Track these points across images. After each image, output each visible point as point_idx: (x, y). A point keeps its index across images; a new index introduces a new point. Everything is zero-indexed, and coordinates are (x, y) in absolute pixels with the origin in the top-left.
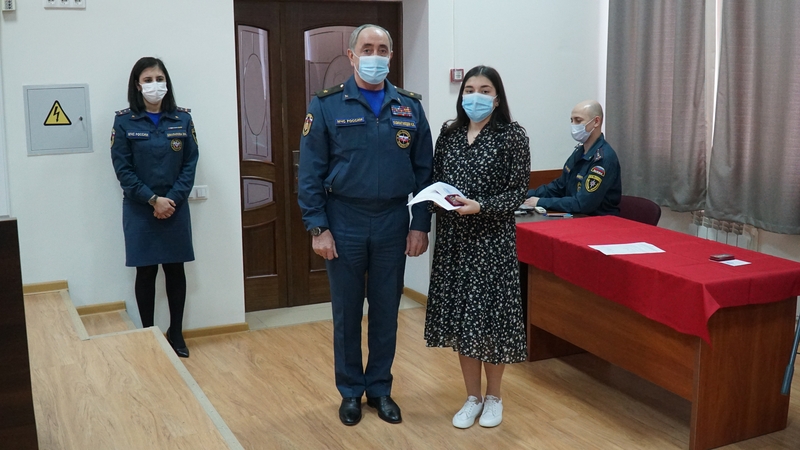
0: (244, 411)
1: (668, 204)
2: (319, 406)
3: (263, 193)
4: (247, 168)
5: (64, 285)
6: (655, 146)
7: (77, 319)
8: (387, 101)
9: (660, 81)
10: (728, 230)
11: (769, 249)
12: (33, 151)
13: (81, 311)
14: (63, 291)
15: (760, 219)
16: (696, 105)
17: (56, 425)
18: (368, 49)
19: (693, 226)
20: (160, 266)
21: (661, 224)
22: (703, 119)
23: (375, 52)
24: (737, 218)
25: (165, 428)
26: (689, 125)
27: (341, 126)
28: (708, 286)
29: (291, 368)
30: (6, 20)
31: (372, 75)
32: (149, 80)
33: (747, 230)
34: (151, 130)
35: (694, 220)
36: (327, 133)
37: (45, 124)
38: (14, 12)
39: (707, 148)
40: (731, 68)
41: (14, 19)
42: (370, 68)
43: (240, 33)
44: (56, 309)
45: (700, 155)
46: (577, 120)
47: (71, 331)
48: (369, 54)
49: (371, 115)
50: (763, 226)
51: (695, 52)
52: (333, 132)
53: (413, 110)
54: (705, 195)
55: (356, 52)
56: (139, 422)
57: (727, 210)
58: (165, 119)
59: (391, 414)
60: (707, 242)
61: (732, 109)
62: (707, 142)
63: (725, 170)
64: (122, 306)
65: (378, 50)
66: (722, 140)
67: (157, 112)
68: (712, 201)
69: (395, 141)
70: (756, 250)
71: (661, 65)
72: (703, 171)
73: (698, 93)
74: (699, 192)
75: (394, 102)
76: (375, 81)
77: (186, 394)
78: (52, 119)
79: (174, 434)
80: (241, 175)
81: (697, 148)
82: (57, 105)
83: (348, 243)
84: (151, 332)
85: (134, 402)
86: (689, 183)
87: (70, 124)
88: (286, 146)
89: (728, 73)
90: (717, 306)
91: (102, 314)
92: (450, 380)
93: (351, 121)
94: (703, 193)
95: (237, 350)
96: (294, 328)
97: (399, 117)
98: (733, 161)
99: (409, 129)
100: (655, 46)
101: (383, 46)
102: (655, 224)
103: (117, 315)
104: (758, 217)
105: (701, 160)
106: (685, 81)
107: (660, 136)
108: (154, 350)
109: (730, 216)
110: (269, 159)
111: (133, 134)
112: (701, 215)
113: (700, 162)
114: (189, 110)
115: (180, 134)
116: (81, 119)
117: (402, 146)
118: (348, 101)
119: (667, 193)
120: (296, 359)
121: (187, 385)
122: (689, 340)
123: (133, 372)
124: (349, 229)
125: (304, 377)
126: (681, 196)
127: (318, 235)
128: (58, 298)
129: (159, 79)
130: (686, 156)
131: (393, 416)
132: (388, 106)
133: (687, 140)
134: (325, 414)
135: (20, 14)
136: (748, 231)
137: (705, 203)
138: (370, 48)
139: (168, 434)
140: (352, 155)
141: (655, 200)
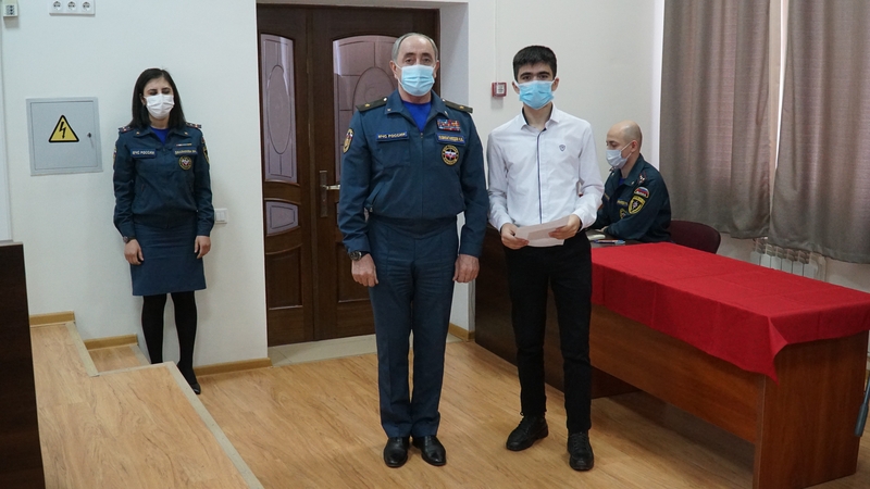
0: (267, 454)
1: (728, 230)
2: (350, 448)
3: (287, 217)
4: (271, 190)
5: (70, 317)
6: (713, 167)
7: (85, 354)
8: (433, 114)
9: (720, 96)
10: (794, 259)
11: (837, 279)
12: (37, 170)
13: (90, 345)
14: (69, 323)
15: (829, 247)
16: (759, 123)
17: (64, 468)
18: (410, 58)
19: (755, 254)
20: (169, 295)
21: (721, 251)
22: (767, 138)
23: (418, 60)
24: (803, 246)
25: (183, 472)
26: (750, 145)
27: (381, 142)
28: (774, 320)
29: (318, 408)
30: (7, 27)
31: (415, 85)
32: (154, 92)
33: (813, 258)
34: (159, 147)
35: (757, 248)
36: (366, 148)
37: (50, 141)
38: (16, 17)
39: (771, 169)
40: (798, 82)
41: (16, 26)
42: (413, 78)
43: (264, 43)
44: (62, 343)
45: (762, 177)
46: (612, 145)
47: (78, 366)
48: (412, 64)
49: (415, 129)
50: (832, 254)
51: (757, 65)
52: (374, 147)
53: (461, 124)
54: (768, 221)
55: (398, 61)
56: (154, 466)
57: (792, 237)
58: (173, 135)
59: (435, 455)
60: (770, 271)
61: (799, 128)
62: (771, 163)
63: (790, 194)
64: (134, 339)
65: (421, 60)
66: (787, 161)
67: (164, 128)
68: (775, 227)
69: (441, 157)
70: (823, 280)
71: (721, 79)
72: (765, 195)
73: (761, 109)
74: (762, 217)
75: (441, 116)
76: (418, 92)
77: (205, 436)
78: (58, 136)
79: (192, 479)
80: (264, 197)
81: (759, 171)
82: (63, 120)
83: (390, 267)
84: (166, 368)
85: (148, 443)
86: (751, 208)
87: (78, 140)
88: (313, 166)
89: (793, 86)
90: (784, 343)
91: (112, 348)
92: (491, 421)
93: (393, 136)
94: (766, 218)
95: (259, 388)
96: (320, 364)
97: (446, 131)
98: (799, 185)
99: (457, 145)
100: (715, 58)
101: (425, 54)
102: (714, 252)
103: (128, 350)
104: (825, 244)
105: (764, 182)
106: (747, 97)
107: (719, 157)
108: (170, 388)
109: (796, 244)
110: (294, 180)
111: (137, 153)
112: (764, 242)
113: (762, 185)
114: (200, 126)
115: (189, 151)
116: (90, 135)
117: (449, 162)
118: (391, 115)
119: (727, 219)
120: (324, 397)
121: (206, 425)
122: (752, 377)
123: (148, 411)
124: (393, 252)
125: (332, 417)
126: (742, 222)
127: (357, 260)
128: (64, 329)
129: (165, 91)
130: (748, 179)
131: (437, 457)
132: (434, 120)
133: (749, 161)
134: (355, 457)
135: (22, 20)
136: (816, 260)
137: (767, 230)
138: (412, 58)
139: (186, 479)
140: (396, 173)
141: (713, 225)
